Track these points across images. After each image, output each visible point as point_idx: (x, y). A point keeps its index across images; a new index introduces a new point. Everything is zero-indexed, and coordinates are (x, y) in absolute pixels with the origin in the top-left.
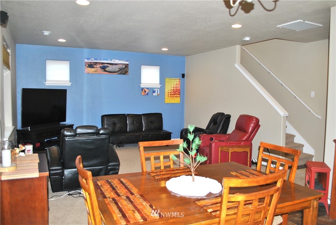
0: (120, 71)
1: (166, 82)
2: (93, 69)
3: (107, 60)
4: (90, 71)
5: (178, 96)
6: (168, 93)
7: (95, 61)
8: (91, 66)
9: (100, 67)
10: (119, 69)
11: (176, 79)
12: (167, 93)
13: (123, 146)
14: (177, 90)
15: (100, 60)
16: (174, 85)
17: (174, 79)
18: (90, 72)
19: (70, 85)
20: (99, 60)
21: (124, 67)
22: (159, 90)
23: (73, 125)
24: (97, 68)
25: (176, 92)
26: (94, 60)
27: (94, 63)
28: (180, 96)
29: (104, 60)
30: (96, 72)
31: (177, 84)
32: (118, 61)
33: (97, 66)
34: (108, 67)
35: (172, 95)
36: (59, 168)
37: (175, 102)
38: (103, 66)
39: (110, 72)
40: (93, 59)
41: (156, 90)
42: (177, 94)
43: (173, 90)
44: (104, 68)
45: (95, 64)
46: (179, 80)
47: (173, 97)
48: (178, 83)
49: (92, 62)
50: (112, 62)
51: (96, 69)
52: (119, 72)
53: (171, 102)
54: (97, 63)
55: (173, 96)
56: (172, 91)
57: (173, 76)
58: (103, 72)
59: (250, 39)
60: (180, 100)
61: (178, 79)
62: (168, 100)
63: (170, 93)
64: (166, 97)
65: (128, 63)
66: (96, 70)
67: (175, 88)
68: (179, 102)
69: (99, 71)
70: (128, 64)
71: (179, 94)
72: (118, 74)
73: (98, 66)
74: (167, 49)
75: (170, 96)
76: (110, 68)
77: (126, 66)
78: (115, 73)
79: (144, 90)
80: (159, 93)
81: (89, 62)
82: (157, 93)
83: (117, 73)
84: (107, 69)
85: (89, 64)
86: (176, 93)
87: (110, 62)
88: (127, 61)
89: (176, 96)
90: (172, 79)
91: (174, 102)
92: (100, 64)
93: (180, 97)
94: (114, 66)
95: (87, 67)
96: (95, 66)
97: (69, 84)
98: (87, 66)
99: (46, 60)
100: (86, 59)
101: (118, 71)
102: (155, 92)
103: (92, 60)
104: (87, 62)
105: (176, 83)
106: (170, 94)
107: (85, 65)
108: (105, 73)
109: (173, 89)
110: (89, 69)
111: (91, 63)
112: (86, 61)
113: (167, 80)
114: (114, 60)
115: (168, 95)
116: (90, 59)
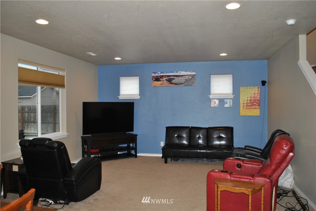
0: (187, 83)
1: (241, 92)
2: (159, 83)
3: (173, 72)
4: (157, 84)
5: (257, 107)
6: (244, 104)
7: (162, 75)
8: (157, 79)
9: (166, 80)
10: (185, 81)
11: (254, 87)
12: (242, 104)
14: (255, 100)
15: (166, 73)
16: (251, 94)
17: (251, 87)
18: (156, 86)
19: (139, 98)
20: (165, 73)
21: (190, 78)
22: (231, 101)
23: (137, 135)
24: (163, 80)
25: (254, 102)
26: (161, 73)
27: (160, 76)
28: (259, 107)
29: (169, 72)
30: (162, 85)
31: (256, 93)
32: (184, 72)
33: (163, 79)
34: (174, 79)
35: (249, 106)
37: (253, 115)
38: (169, 79)
39: (176, 84)
40: (160, 73)
41: (228, 100)
42: (255, 105)
43: (250, 100)
44: (170, 81)
45: (161, 77)
46: (258, 88)
47: (251, 108)
48: (256, 92)
49: (158, 76)
50: (178, 74)
51: (162, 82)
52: (186, 83)
53: (247, 114)
54: (163, 76)
55: (251, 107)
56: (249, 102)
57: (251, 84)
58: (170, 85)
60: (260, 112)
61: (257, 87)
62: (244, 112)
63: (246, 104)
64: (241, 108)
65: (194, 73)
66: (162, 83)
67: (252, 98)
68: (259, 115)
69: (165, 84)
70: (194, 75)
71: (259, 105)
72: (185, 86)
73: (164, 79)
74: (226, 55)
75: (246, 107)
76: (176, 80)
77: (192, 77)
78: (181, 85)
79: (214, 101)
80: (231, 104)
81: (156, 76)
82: (230, 105)
83: (183, 85)
84: (173, 81)
85: (156, 77)
86: (254, 103)
87: (176, 74)
88: (194, 71)
89: (254, 107)
90: (249, 87)
91: (251, 115)
92: (166, 77)
93: (259, 108)
94: (180, 78)
95: (154, 81)
96: (161, 79)
98: (154, 79)
99: (120, 77)
100: (153, 73)
101: (184, 83)
102: (227, 104)
103: (159, 74)
104: (154, 76)
105: (254, 92)
106: (245, 105)
107: (153, 79)
108: (171, 85)
109: (250, 99)
110: (155, 82)
111: (157, 76)
112: (153, 75)
113: (242, 89)
114: (180, 72)
115: (244, 106)
116: (156, 73)
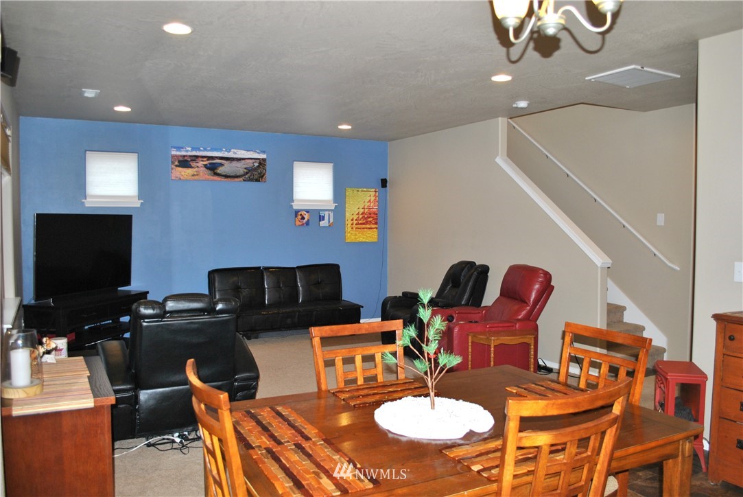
0: (249, 175)
1: (347, 197)
2: (189, 171)
3: (220, 150)
4: (183, 173)
5: (373, 226)
6: (352, 220)
7: (194, 153)
8: (184, 163)
9: (205, 166)
10: (245, 170)
11: (369, 190)
12: (350, 221)
13: (256, 338)
14: (370, 214)
15: (205, 150)
16: (364, 202)
17: (365, 190)
18: (182, 178)
19: (139, 206)
20: (201, 150)
21: (256, 164)
22: (332, 214)
23: (148, 292)
24: (198, 167)
25: (369, 217)
26: (192, 151)
27: (191, 156)
28: (377, 226)
29: (212, 150)
30: (196, 177)
31: (372, 200)
32: (243, 152)
33: (198, 164)
34: (221, 165)
35: (361, 224)
36: (129, 387)
37: (367, 241)
38: (210, 164)
39: (226, 176)
40: (190, 149)
41: (327, 213)
42: (370, 222)
43: (362, 214)
44: (213, 168)
45: (193, 158)
46: (376, 192)
47: (364, 228)
48: (373, 198)
49: (186, 156)
50: (231, 155)
51: (194, 170)
52: (247, 176)
53: (358, 240)
54: (197, 157)
55: (363, 226)
56: (361, 216)
57: (361, 185)
58: (212, 178)
59: (529, 104)
60: (378, 235)
61: (374, 190)
62: (352, 235)
63: (356, 220)
64: (348, 229)
65: (264, 156)
66: (195, 173)
67: (366, 210)
68: (376, 240)
69: (201, 174)
70: (264, 160)
71: (376, 223)
72: (244, 180)
73: (201, 164)
74: (350, 127)
75: (356, 226)
76: (227, 168)
77: (260, 163)
78: (236, 180)
79: (301, 215)
80: (331, 221)
81: (181, 156)
82: (329, 222)
83: (241, 179)
84: (220, 170)
85: (181, 159)
86: (370, 219)
87: (226, 155)
88: (264, 152)
89: (369, 227)
90: (361, 190)
91: (364, 240)
92: (205, 159)
93: (377, 228)
94: (235, 164)
95: (176, 166)
96: (193, 164)
97: (137, 204)
98: (177, 163)
99: (86, 151)
100: (174, 148)
101: (244, 175)
102: (323, 220)
103: (187, 151)
104: (176, 156)
105: (369, 198)
106: (355, 222)
107: (173, 163)
108: (216, 178)
109: (361, 211)
110: (180, 169)
111: (184, 156)
112: (174, 153)
113: (349, 192)
114: (235, 151)
115: (352, 224)
116: (182, 148)
